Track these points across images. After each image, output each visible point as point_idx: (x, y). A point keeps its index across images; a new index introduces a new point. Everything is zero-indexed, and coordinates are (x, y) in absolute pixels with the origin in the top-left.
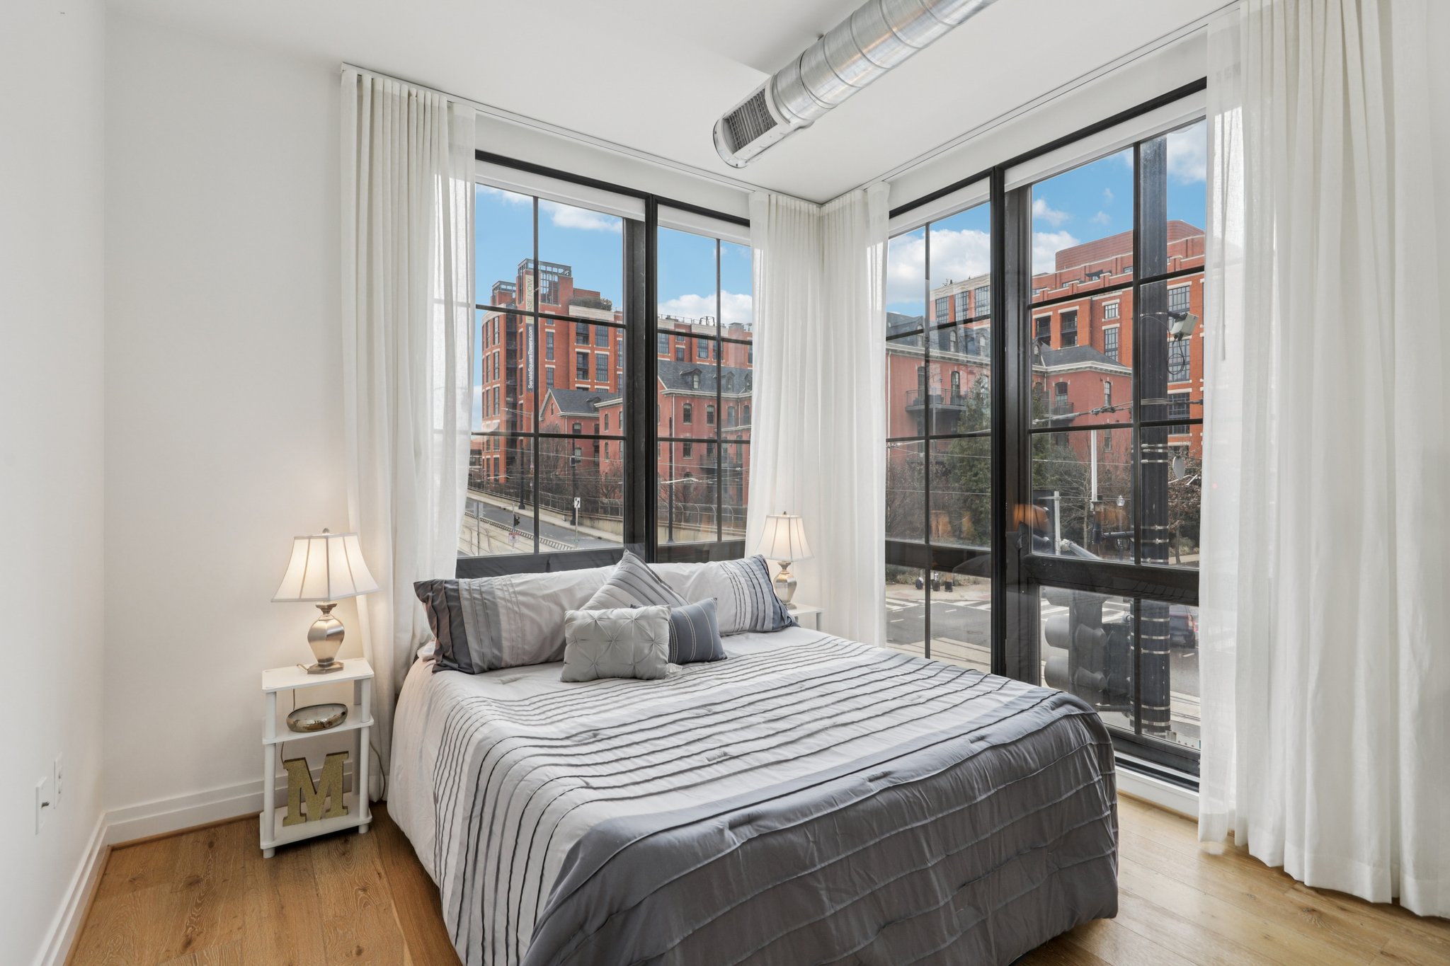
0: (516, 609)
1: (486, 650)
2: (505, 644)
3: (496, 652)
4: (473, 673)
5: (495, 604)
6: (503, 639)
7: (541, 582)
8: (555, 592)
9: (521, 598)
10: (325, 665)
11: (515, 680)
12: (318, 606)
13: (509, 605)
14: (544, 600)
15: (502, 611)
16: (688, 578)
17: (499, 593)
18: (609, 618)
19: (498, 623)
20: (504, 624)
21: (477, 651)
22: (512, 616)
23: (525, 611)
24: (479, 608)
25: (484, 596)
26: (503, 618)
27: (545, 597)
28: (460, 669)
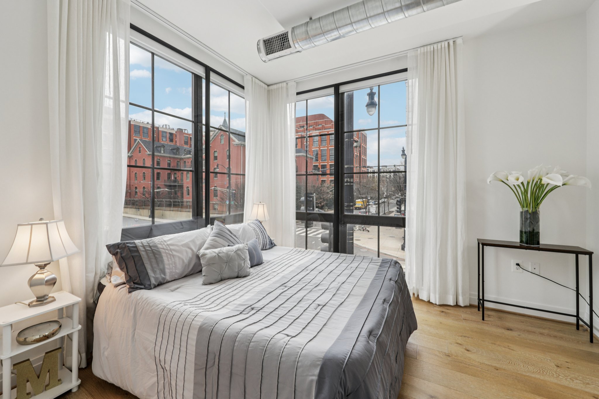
0: (170, 253)
1: (158, 276)
2: (167, 271)
3: (163, 276)
4: (151, 289)
5: (159, 252)
6: (166, 269)
7: (179, 238)
8: (187, 242)
9: (171, 247)
10: (41, 300)
11: (178, 288)
12: (36, 266)
13: (167, 251)
14: (183, 247)
15: (163, 255)
17: (160, 246)
18: (223, 252)
19: (162, 261)
20: (166, 261)
21: (153, 277)
22: (169, 256)
23: (175, 253)
24: (151, 255)
25: (152, 248)
26: (165, 258)
27: (183, 245)
28: (146, 288)
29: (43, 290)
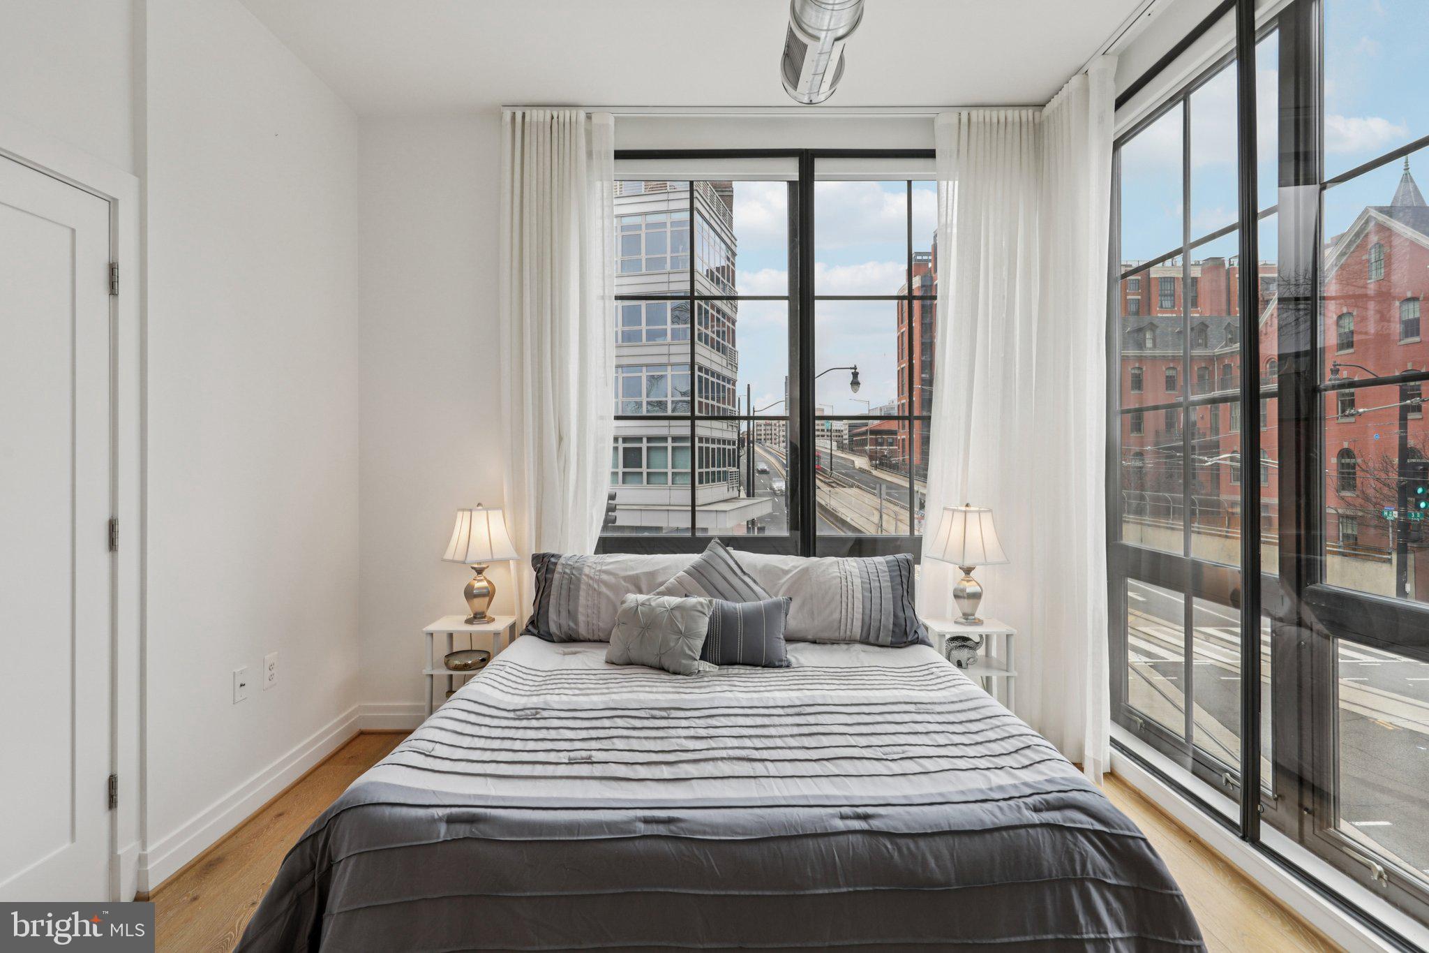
0: (596, 586)
1: (563, 622)
2: (581, 618)
3: (572, 624)
4: (552, 641)
5: (579, 580)
6: (579, 614)
7: (630, 563)
8: (637, 574)
9: (604, 577)
13: (591, 582)
14: (624, 579)
15: (583, 586)
16: (786, 572)
17: (586, 570)
18: (650, 605)
19: (577, 597)
20: (582, 601)
21: (555, 622)
22: (591, 592)
23: (604, 589)
24: (565, 582)
25: (574, 572)
26: (582, 594)
27: (626, 577)
28: (540, 636)
29: (480, 603)
